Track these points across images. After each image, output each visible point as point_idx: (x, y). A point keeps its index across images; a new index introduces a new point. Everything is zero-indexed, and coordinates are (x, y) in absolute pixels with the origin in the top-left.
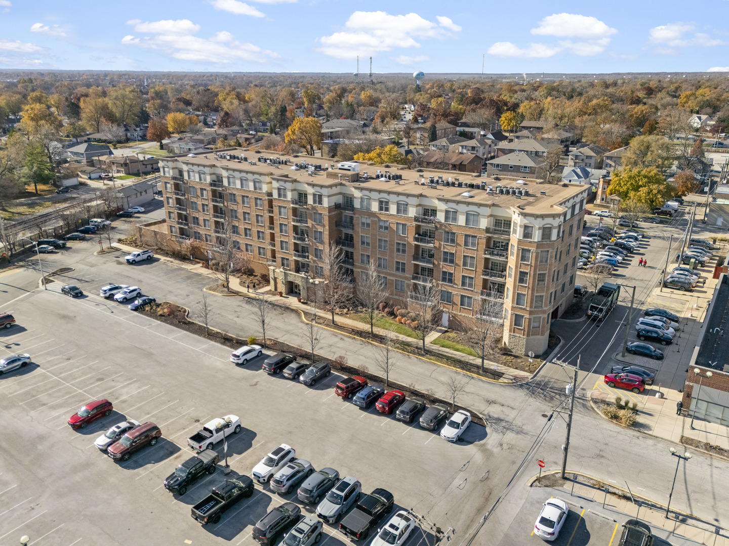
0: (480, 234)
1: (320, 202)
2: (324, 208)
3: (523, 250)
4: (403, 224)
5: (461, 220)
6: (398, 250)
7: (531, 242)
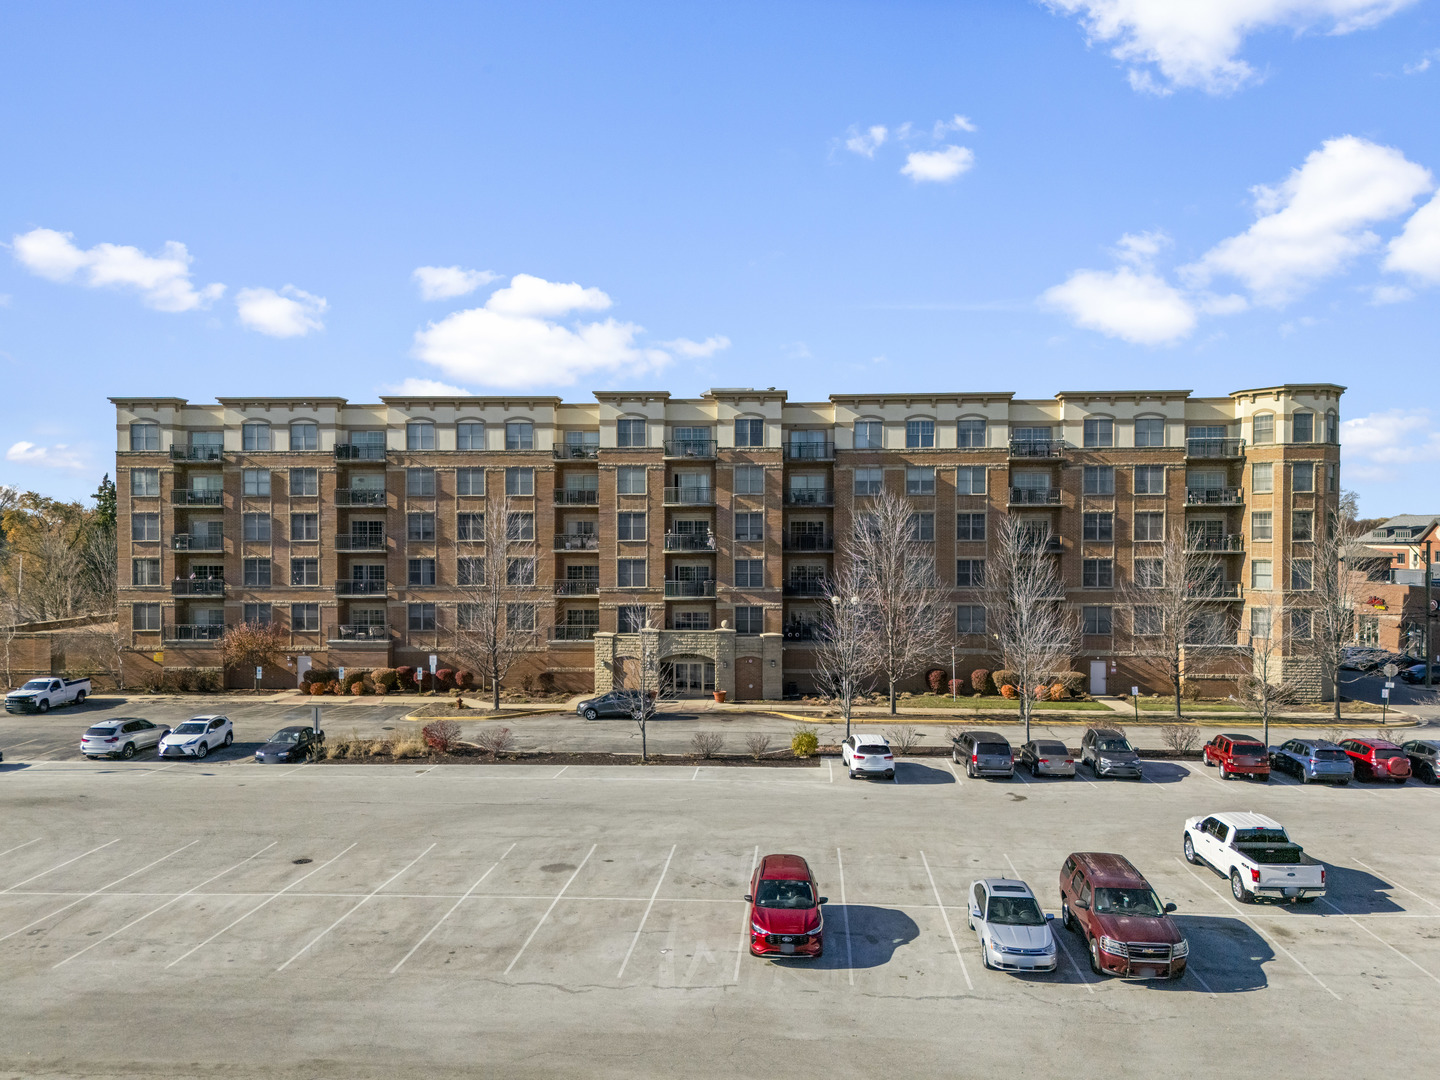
0: (1170, 460)
1: (757, 438)
2: (770, 451)
3: (1297, 465)
4: (975, 469)
5: (1125, 437)
6: (963, 534)
7: (1311, 447)
